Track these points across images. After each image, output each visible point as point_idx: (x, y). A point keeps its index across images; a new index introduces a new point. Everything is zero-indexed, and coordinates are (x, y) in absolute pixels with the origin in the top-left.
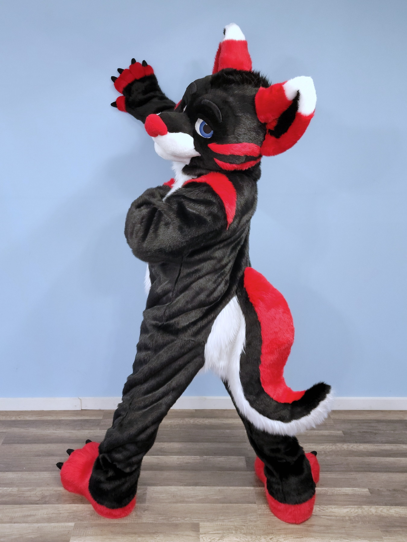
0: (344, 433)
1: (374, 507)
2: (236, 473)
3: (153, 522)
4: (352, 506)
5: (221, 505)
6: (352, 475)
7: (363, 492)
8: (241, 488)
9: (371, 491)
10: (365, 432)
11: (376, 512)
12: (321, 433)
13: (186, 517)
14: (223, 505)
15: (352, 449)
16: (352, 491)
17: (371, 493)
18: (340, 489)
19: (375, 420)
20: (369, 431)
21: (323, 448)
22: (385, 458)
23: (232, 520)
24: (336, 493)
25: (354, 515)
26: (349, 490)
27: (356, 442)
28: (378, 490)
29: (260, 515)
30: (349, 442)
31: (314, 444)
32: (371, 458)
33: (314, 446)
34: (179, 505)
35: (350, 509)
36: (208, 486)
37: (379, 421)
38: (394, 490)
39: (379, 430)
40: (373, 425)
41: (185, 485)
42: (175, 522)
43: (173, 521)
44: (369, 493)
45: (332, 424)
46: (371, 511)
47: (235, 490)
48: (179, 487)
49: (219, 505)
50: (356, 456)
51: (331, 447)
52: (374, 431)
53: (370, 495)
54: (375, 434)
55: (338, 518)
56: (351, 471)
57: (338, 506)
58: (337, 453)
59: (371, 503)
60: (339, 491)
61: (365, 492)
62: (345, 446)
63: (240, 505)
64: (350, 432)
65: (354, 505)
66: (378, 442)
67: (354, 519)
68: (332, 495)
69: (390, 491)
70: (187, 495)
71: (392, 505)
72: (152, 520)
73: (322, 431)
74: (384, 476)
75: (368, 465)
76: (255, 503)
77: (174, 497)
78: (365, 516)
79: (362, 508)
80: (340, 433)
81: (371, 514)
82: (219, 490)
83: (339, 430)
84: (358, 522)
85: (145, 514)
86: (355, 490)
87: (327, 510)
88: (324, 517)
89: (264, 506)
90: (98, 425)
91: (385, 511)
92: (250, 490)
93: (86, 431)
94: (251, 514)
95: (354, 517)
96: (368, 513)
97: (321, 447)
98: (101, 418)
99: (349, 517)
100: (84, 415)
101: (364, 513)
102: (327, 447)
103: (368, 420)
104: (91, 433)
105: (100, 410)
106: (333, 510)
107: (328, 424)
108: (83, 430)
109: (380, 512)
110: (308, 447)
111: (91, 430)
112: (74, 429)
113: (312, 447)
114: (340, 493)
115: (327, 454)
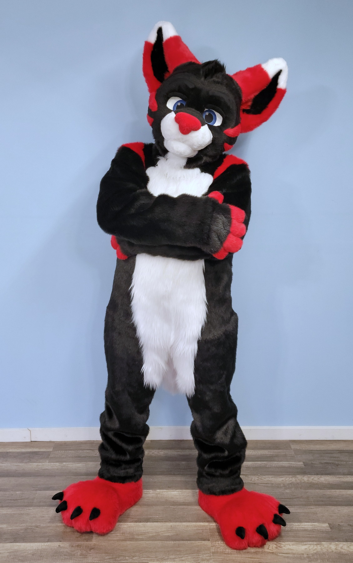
0: (305, 464)
1: (333, 543)
2: (190, 507)
3: (100, 562)
4: (310, 543)
5: (172, 542)
6: (312, 509)
7: (323, 527)
8: (194, 524)
9: (331, 526)
10: (326, 463)
11: (336, 549)
12: (282, 464)
13: (134, 556)
14: (175, 542)
15: (313, 481)
16: (311, 526)
17: (331, 528)
18: (299, 524)
19: (338, 450)
20: (331, 462)
21: (283, 480)
22: (346, 491)
23: (183, 559)
24: (294, 529)
25: (313, 552)
26: (309, 525)
27: (317, 474)
28: (339, 525)
29: (213, 553)
30: (310, 474)
31: (273, 476)
32: (333, 490)
33: (273, 479)
34: (128, 542)
35: (309, 545)
36: (159, 522)
37: (341, 452)
39: (341, 461)
40: (335, 455)
41: (136, 522)
42: (122, 561)
43: (121, 560)
44: (329, 528)
45: (292, 455)
46: (330, 548)
47: (188, 526)
48: (130, 523)
49: (170, 542)
50: (316, 488)
51: (291, 479)
52: (337, 462)
53: (330, 530)
55: (295, 555)
56: (311, 505)
57: (296, 543)
58: (296, 486)
59: (331, 539)
60: (297, 527)
62: (305, 478)
64: (312, 463)
66: (339, 474)
67: (312, 556)
68: (290, 531)
69: (351, 525)
70: (136, 532)
72: (98, 559)
73: (281, 462)
74: (345, 510)
75: (329, 498)
76: (209, 540)
77: (123, 534)
78: (324, 554)
79: (321, 544)
80: (301, 464)
81: (330, 551)
82: (171, 526)
83: (300, 461)
84: (317, 559)
85: (91, 553)
86: (315, 525)
87: (284, 547)
88: (281, 554)
89: (218, 544)
90: (47, 457)
91: (345, 547)
92: (204, 526)
93: (34, 464)
94: (204, 552)
95: (313, 555)
96: (327, 550)
97: (280, 480)
98: (51, 450)
99: (307, 555)
100: (33, 447)
101: (324, 549)
102: (286, 480)
103: (330, 450)
104: (39, 466)
105: (50, 442)
106: (291, 547)
107: (288, 455)
108: (31, 463)
109: (340, 549)
110: (267, 479)
111: (40, 462)
112: (22, 462)
113: (271, 479)
114: (299, 529)
115: (286, 486)
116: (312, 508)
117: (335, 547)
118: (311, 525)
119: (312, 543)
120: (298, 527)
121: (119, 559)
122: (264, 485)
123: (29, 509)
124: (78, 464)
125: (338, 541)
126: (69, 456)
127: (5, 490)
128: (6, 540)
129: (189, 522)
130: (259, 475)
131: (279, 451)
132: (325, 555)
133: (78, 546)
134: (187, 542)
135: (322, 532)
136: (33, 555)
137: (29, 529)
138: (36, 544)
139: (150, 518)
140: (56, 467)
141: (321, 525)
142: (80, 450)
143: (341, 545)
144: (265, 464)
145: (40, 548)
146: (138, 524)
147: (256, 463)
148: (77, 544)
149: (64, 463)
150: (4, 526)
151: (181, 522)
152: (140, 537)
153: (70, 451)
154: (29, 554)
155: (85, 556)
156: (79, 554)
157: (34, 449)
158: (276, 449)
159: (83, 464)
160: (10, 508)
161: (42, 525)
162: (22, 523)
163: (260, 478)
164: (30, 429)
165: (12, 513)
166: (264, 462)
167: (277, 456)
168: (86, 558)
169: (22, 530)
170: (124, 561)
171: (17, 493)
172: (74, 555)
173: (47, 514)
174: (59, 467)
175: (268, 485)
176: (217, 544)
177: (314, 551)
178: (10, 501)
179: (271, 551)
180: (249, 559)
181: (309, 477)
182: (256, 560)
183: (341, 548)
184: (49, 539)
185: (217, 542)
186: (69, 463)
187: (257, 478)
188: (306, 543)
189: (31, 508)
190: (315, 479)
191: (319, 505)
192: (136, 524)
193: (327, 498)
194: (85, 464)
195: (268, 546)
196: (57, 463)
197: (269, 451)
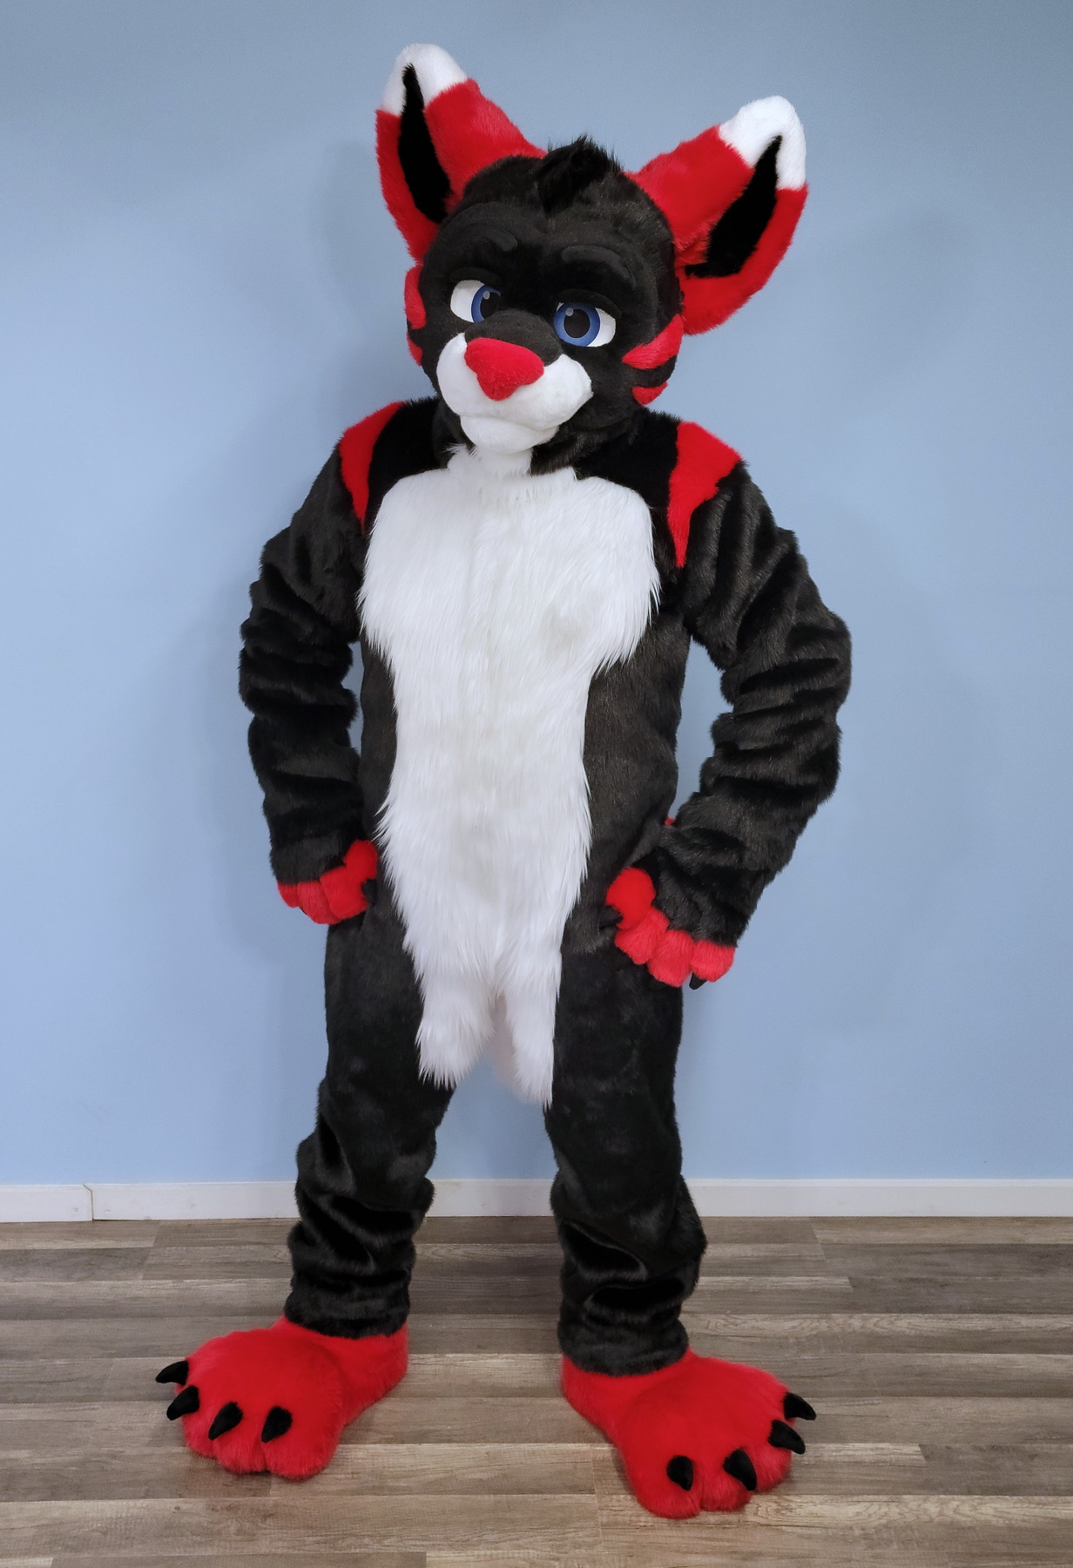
0: (855, 1283)
1: (934, 1498)
2: (538, 1401)
3: (290, 1551)
4: (871, 1497)
5: (492, 1497)
6: (873, 1404)
7: (905, 1454)
8: (551, 1446)
9: (928, 1453)
10: (912, 1280)
11: (941, 1514)
12: (791, 1284)
13: (386, 1537)
14: (498, 1497)
15: (877, 1329)
16: (871, 1453)
17: (927, 1457)
18: (839, 1446)
19: (944, 1246)
20: (925, 1277)
21: (794, 1327)
22: (968, 1355)
23: (520, 1542)
24: (826, 1459)
25: (877, 1523)
26: (866, 1449)
27: (888, 1311)
28: (947, 1448)
29: (605, 1526)
30: (870, 1309)
31: (767, 1316)
32: (930, 1354)
33: (766, 1323)
34: (370, 1498)
35: (868, 1504)
36: (455, 1442)
37: (953, 1249)
38: (993, 1448)
39: (956, 1274)
40: (936, 1258)
41: (389, 1441)
42: (353, 1551)
43: (349, 1546)
44: (922, 1457)
45: (819, 1259)
46: (925, 1510)
47: (534, 1453)
48: (373, 1446)
49: (486, 1497)
50: (885, 1349)
51: (816, 1324)
52: (940, 1278)
53: (924, 1463)
54: (943, 1285)
55: (830, 1532)
56: (873, 1394)
57: (831, 1497)
58: (831, 1342)
59: (928, 1486)
60: (834, 1454)
61: (909, 1454)
62: (856, 1322)
63: (549, 1496)
64: (873, 1280)
65: (878, 1493)
66: (948, 1309)
67: (876, 1533)
68: (815, 1466)
69: (981, 1449)
70: (392, 1470)
71: (985, 1492)
72: (285, 1544)
73: (789, 1278)
74: (965, 1408)
75: (922, 1375)
76: (592, 1492)
77: (355, 1476)
78: (909, 1527)
79: (900, 1502)
80: (843, 1282)
81: (926, 1518)
82: (488, 1453)
83: (839, 1274)
84: (889, 1542)
85: (266, 1529)
86: (882, 1449)
87: (798, 1510)
88: (790, 1529)
89: (619, 1501)
90: (139, 1264)
91: (966, 1509)
92: (578, 1452)
93: (103, 1282)
94: (578, 1524)
95: (878, 1530)
96: (918, 1518)
97: (785, 1325)
98: (149, 1244)
99: (863, 1529)
100: (100, 1236)
101: (908, 1515)
102: (805, 1325)
103: (923, 1245)
104: (118, 1288)
105: (148, 1222)
106: (818, 1509)
107: (808, 1258)
108: (93, 1280)
109: (951, 1513)
110: (753, 1323)
111: (119, 1279)
112: (68, 1278)
113: (760, 1324)
114: (839, 1459)
115: (803, 1344)
116: (875, 1402)
117: (938, 1509)
118: (872, 1450)
119: (876, 1497)
120: (838, 1454)
121: (344, 1544)
122: (743, 1339)
123: (92, 1407)
124: (227, 1282)
125: (944, 1493)
126: (202, 1261)
127: (24, 1355)
128: (28, 1494)
129: (537, 1441)
130: (729, 1312)
131: (782, 1246)
132: (912, 1530)
133: (229, 1508)
134: (531, 1495)
135: (902, 1467)
136: (105, 1534)
137: (93, 1461)
138: (112, 1503)
139: (430, 1431)
140: (164, 1292)
141: (899, 1447)
142: (232, 1244)
143: (955, 1503)
144: (744, 1281)
145: (124, 1515)
146: (394, 1447)
147: (720, 1279)
148: (227, 1504)
149: (188, 1281)
150: (22, 1454)
151: (514, 1441)
152: (402, 1484)
153: (202, 1248)
154: (93, 1531)
155: (251, 1537)
156: (233, 1529)
157: (103, 1242)
158: (775, 1242)
159: (240, 1282)
160: (38, 1404)
161: (128, 1452)
162: (72, 1447)
163: (732, 1321)
164: (88, 1185)
165: (46, 1418)
166: (745, 1278)
167: (777, 1261)
168: (253, 1540)
169: (71, 1464)
170: (358, 1551)
171: (58, 1362)
172: (219, 1533)
173: (142, 1422)
174: (173, 1292)
175: (754, 1340)
176: (614, 1503)
177: (880, 1519)
178: (38, 1386)
179: (763, 1521)
180: (704, 1542)
181: (865, 1319)
182: (721, 1544)
183: (955, 1511)
184: (148, 1491)
185: (615, 1497)
186: (202, 1281)
187: (722, 1321)
188: (860, 1498)
189: (97, 1405)
190: (882, 1323)
191: (893, 1394)
192: (389, 1447)
193: (916, 1375)
194: (244, 1282)
195: (756, 1506)
196: (167, 1281)
197: (756, 1246)
